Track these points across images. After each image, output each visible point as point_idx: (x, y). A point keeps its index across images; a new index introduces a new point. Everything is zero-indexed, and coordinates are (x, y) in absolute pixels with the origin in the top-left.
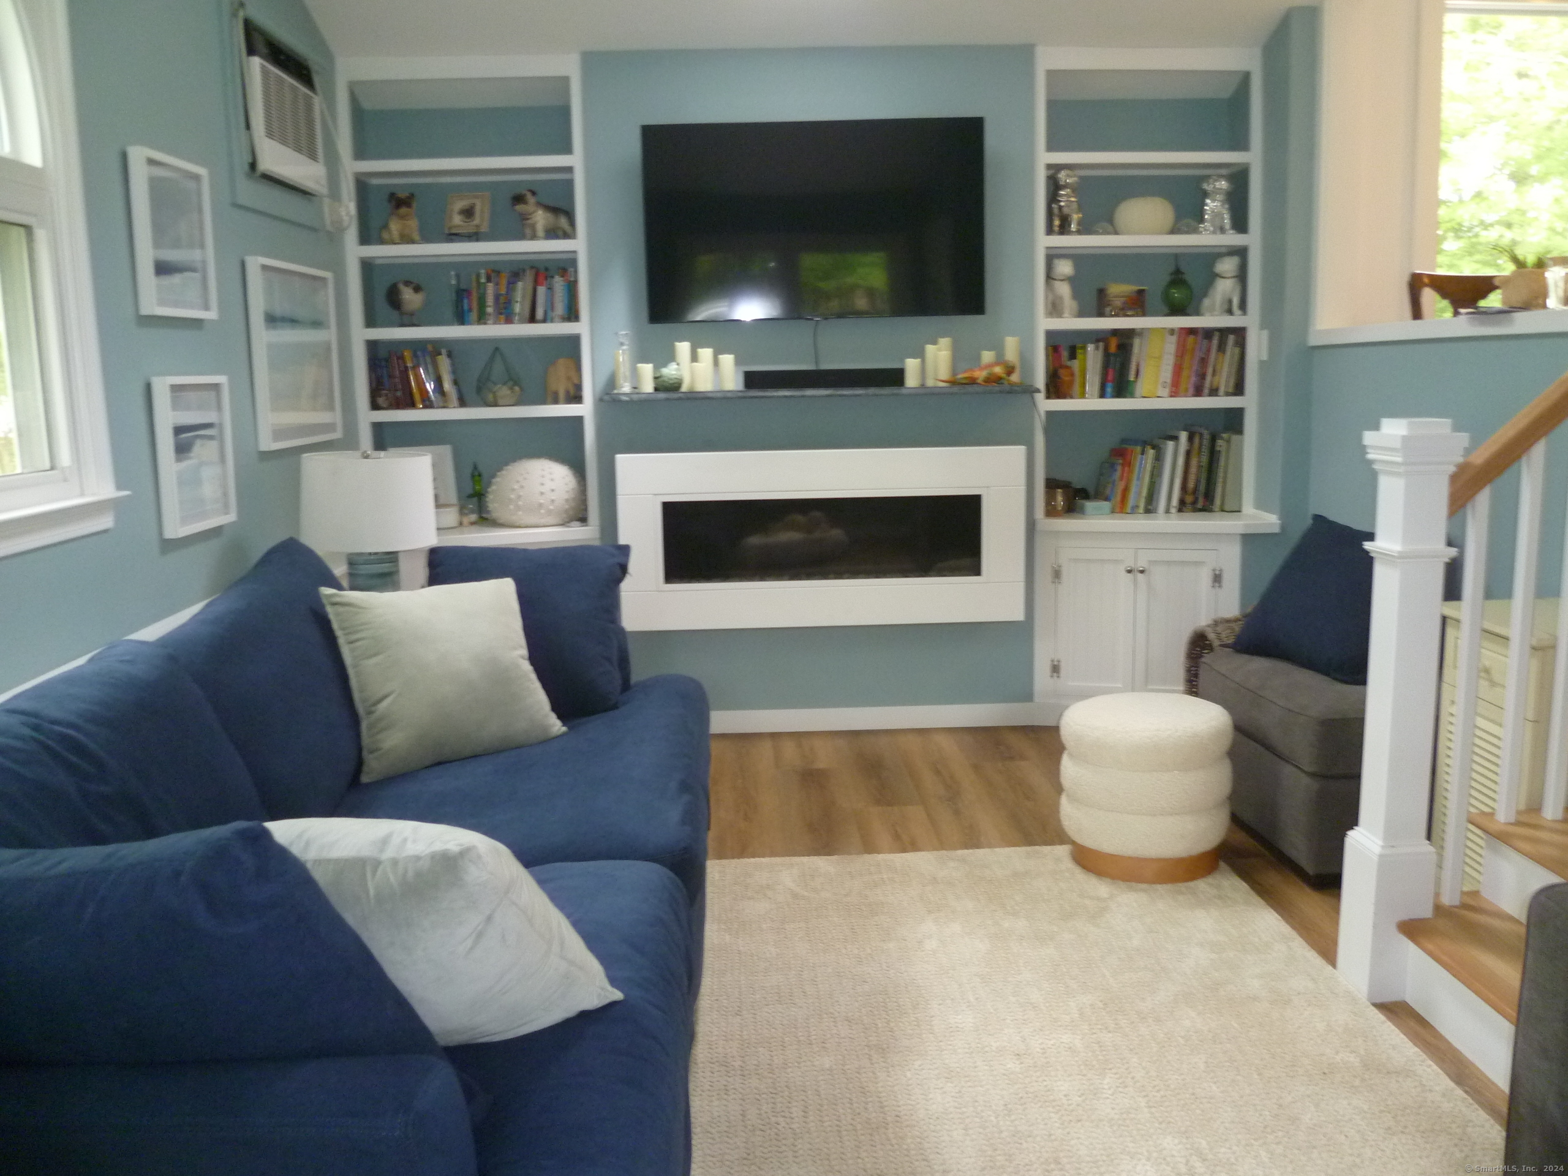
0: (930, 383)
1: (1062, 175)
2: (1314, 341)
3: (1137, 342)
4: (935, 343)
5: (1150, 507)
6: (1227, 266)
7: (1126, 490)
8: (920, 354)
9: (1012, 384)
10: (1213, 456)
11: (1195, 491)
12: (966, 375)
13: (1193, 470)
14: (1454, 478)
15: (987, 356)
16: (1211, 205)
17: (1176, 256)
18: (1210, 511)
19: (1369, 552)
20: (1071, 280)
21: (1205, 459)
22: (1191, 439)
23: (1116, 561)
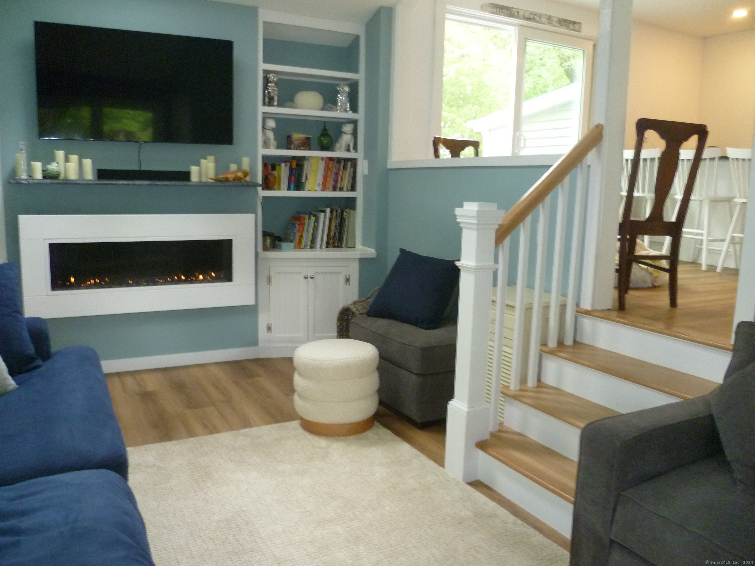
0: (204, 180)
1: (271, 76)
2: (389, 166)
3: (306, 163)
4: (205, 158)
5: (312, 245)
6: (348, 128)
7: (301, 237)
8: (198, 164)
9: (245, 181)
10: (342, 221)
11: (334, 237)
12: (223, 176)
13: (333, 227)
14: (497, 231)
15: (233, 167)
16: (340, 97)
17: (325, 122)
18: (341, 247)
19: (458, 267)
20: (273, 130)
21: (338, 221)
22: (332, 212)
23: (299, 273)
